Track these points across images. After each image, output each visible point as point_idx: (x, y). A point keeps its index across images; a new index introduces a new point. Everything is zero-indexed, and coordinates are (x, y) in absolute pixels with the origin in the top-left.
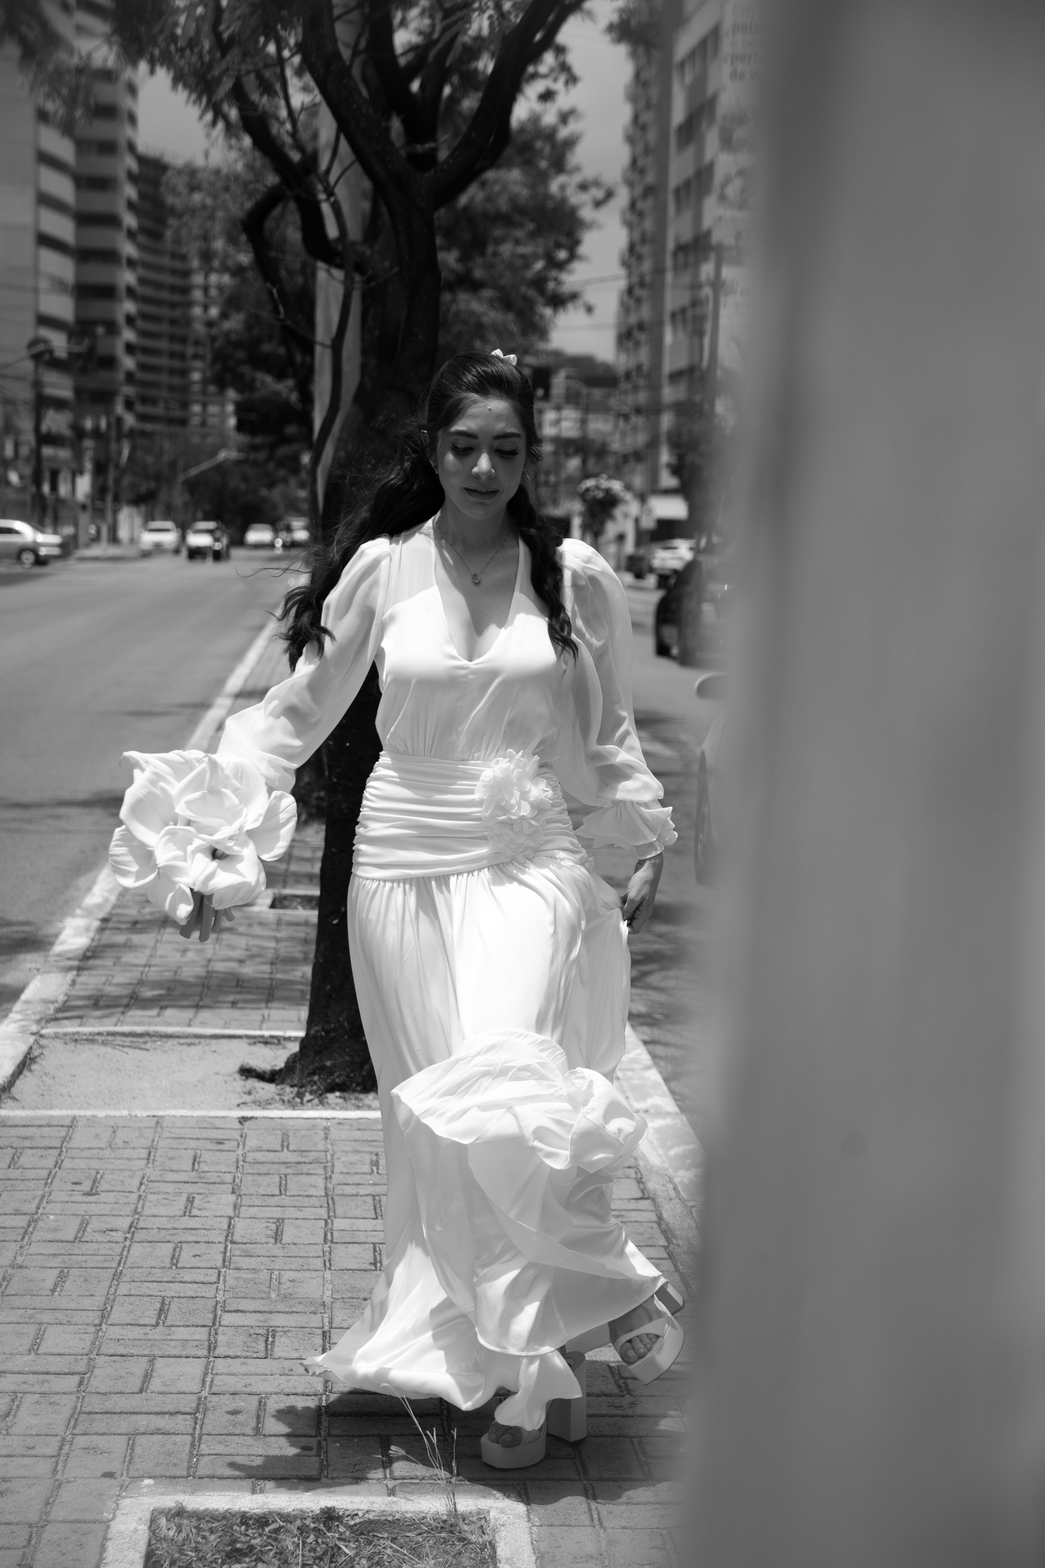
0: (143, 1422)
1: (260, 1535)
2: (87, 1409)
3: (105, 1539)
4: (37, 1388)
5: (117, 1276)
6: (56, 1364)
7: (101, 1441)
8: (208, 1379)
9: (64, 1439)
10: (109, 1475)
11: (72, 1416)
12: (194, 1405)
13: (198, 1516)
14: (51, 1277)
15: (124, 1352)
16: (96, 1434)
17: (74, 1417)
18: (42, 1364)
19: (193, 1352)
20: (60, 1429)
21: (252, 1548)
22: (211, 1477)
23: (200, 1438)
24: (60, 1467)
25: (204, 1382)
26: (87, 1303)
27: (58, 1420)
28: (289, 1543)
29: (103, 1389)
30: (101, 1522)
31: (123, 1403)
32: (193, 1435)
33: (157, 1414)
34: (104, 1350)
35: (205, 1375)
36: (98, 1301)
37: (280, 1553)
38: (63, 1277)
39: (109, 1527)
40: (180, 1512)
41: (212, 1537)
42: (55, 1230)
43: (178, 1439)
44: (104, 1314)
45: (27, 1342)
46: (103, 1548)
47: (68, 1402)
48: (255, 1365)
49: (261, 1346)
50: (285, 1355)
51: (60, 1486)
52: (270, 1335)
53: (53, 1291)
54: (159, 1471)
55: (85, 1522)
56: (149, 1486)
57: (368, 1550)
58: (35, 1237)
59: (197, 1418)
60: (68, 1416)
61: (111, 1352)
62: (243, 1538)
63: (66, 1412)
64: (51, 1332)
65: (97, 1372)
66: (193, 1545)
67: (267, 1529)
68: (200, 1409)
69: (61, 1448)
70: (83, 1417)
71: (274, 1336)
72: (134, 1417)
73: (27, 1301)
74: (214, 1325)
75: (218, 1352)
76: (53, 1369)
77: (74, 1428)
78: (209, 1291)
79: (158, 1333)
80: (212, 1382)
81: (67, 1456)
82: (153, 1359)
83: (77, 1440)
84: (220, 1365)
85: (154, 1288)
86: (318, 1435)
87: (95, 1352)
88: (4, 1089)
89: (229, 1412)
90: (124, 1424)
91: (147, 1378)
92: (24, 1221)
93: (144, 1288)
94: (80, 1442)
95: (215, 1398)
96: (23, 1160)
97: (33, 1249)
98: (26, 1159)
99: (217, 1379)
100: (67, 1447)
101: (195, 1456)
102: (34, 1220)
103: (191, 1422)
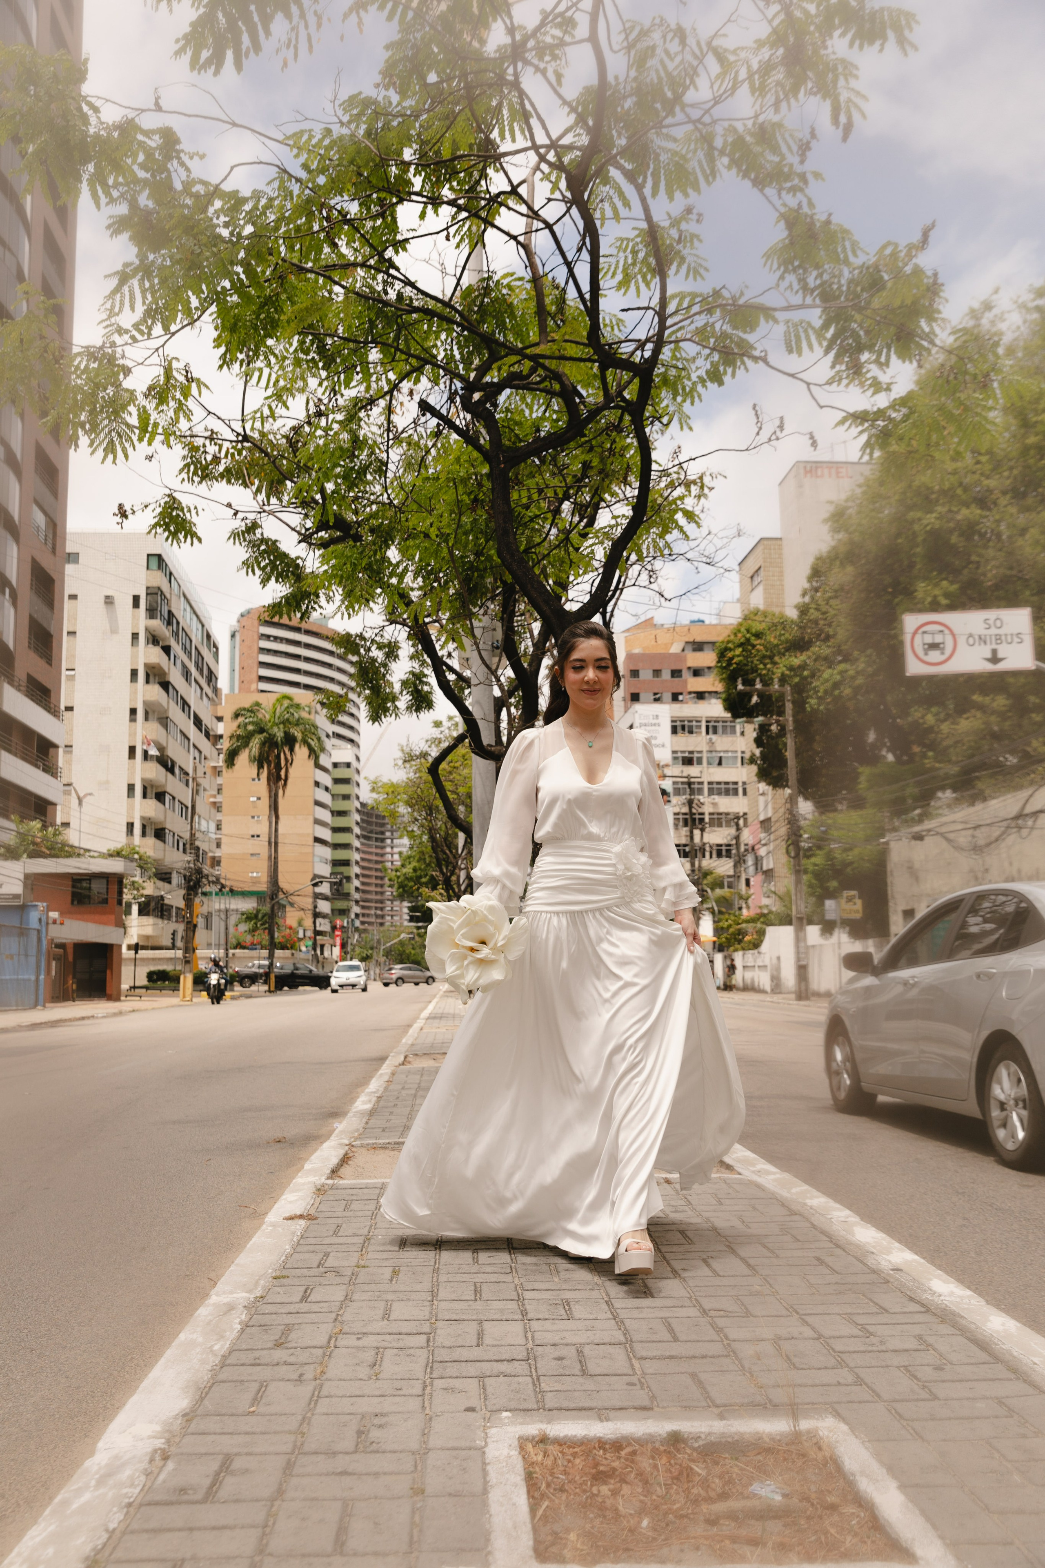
0: (486, 1368)
1: (619, 1458)
2: (439, 1359)
3: (484, 1464)
4: (395, 1344)
6: (405, 1327)
7: (457, 1383)
8: (529, 1335)
9: (425, 1382)
10: (471, 1409)
11: (427, 1365)
12: (525, 1354)
13: (560, 1442)
14: (388, 1272)
15: (457, 1318)
16: (451, 1377)
17: (430, 1366)
18: (394, 1327)
19: (511, 1317)
20: (420, 1375)
21: (614, 1469)
22: (560, 1409)
23: (538, 1379)
24: (427, 1404)
25: (526, 1338)
26: (418, 1287)
27: (417, 1368)
28: (645, 1463)
29: (447, 1344)
30: (476, 1449)
31: (465, 1354)
32: (531, 1376)
33: (497, 1361)
34: (440, 1317)
35: (526, 1332)
36: (427, 1285)
37: (640, 1474)
38: (396, 1272)
39: (484, 1453)
40: (543, 1440)
41: (577, 1461)
42: (384, 1244)
43: (520, 1379)
44: (434, 1294)
45: (380, 1313)
46: (485, 1473)
47: (422, 1355)
48: (561, 1325)
49: (563, 1312)
50: (583, 1316)
51: (431, 1419)
52: (566, 1304)
53: (391, 1280)
54: (513, 1405)
55: (462, 1449)
56: (508, 1418)
57: (717, 1470)
58: (370, 1248)
59: (530, 1365)
60: (424, 1364)
61: (447, 1318)
62: (605, 1462)
63: (422, 1361)
64: (395, 1305)
65: (438, 1331)
66: (561, 1468)
67: (623, 1453)
68: (530, 1358)
69: (424, 1389)
70: (436, 1365)
71: (569, 1305)
72: (478, 1364)
73: (373, 1287)
74: (520, 1299)
75: (530, 1316)
76: (404, 1331)
77: (431, 1373)
78: (509, 1278)
79: (479, 1305)
80: (533, 1337)
81: (431, 1394)
82: (480, 1322)
83: (436, 1382)
84: (535, 1325)
85: (466, 1277)
86: (635, 1374)
87: (434, 1319)
88: (333, 1172)
89: (555, 1359)
90: (472, 1369)
91: (480, 1335)
92: (360, 1240)
93: (459, 1277)
94: (439, 1383)
95: (540, 1348)
96: (353, 1207)
97: (370, 1255)
98: (355, 1206)
99: (536, 1335)
100: (429, 1388)
101: (540, 1393)
102: (367, 1239)
103: (527, 1367)
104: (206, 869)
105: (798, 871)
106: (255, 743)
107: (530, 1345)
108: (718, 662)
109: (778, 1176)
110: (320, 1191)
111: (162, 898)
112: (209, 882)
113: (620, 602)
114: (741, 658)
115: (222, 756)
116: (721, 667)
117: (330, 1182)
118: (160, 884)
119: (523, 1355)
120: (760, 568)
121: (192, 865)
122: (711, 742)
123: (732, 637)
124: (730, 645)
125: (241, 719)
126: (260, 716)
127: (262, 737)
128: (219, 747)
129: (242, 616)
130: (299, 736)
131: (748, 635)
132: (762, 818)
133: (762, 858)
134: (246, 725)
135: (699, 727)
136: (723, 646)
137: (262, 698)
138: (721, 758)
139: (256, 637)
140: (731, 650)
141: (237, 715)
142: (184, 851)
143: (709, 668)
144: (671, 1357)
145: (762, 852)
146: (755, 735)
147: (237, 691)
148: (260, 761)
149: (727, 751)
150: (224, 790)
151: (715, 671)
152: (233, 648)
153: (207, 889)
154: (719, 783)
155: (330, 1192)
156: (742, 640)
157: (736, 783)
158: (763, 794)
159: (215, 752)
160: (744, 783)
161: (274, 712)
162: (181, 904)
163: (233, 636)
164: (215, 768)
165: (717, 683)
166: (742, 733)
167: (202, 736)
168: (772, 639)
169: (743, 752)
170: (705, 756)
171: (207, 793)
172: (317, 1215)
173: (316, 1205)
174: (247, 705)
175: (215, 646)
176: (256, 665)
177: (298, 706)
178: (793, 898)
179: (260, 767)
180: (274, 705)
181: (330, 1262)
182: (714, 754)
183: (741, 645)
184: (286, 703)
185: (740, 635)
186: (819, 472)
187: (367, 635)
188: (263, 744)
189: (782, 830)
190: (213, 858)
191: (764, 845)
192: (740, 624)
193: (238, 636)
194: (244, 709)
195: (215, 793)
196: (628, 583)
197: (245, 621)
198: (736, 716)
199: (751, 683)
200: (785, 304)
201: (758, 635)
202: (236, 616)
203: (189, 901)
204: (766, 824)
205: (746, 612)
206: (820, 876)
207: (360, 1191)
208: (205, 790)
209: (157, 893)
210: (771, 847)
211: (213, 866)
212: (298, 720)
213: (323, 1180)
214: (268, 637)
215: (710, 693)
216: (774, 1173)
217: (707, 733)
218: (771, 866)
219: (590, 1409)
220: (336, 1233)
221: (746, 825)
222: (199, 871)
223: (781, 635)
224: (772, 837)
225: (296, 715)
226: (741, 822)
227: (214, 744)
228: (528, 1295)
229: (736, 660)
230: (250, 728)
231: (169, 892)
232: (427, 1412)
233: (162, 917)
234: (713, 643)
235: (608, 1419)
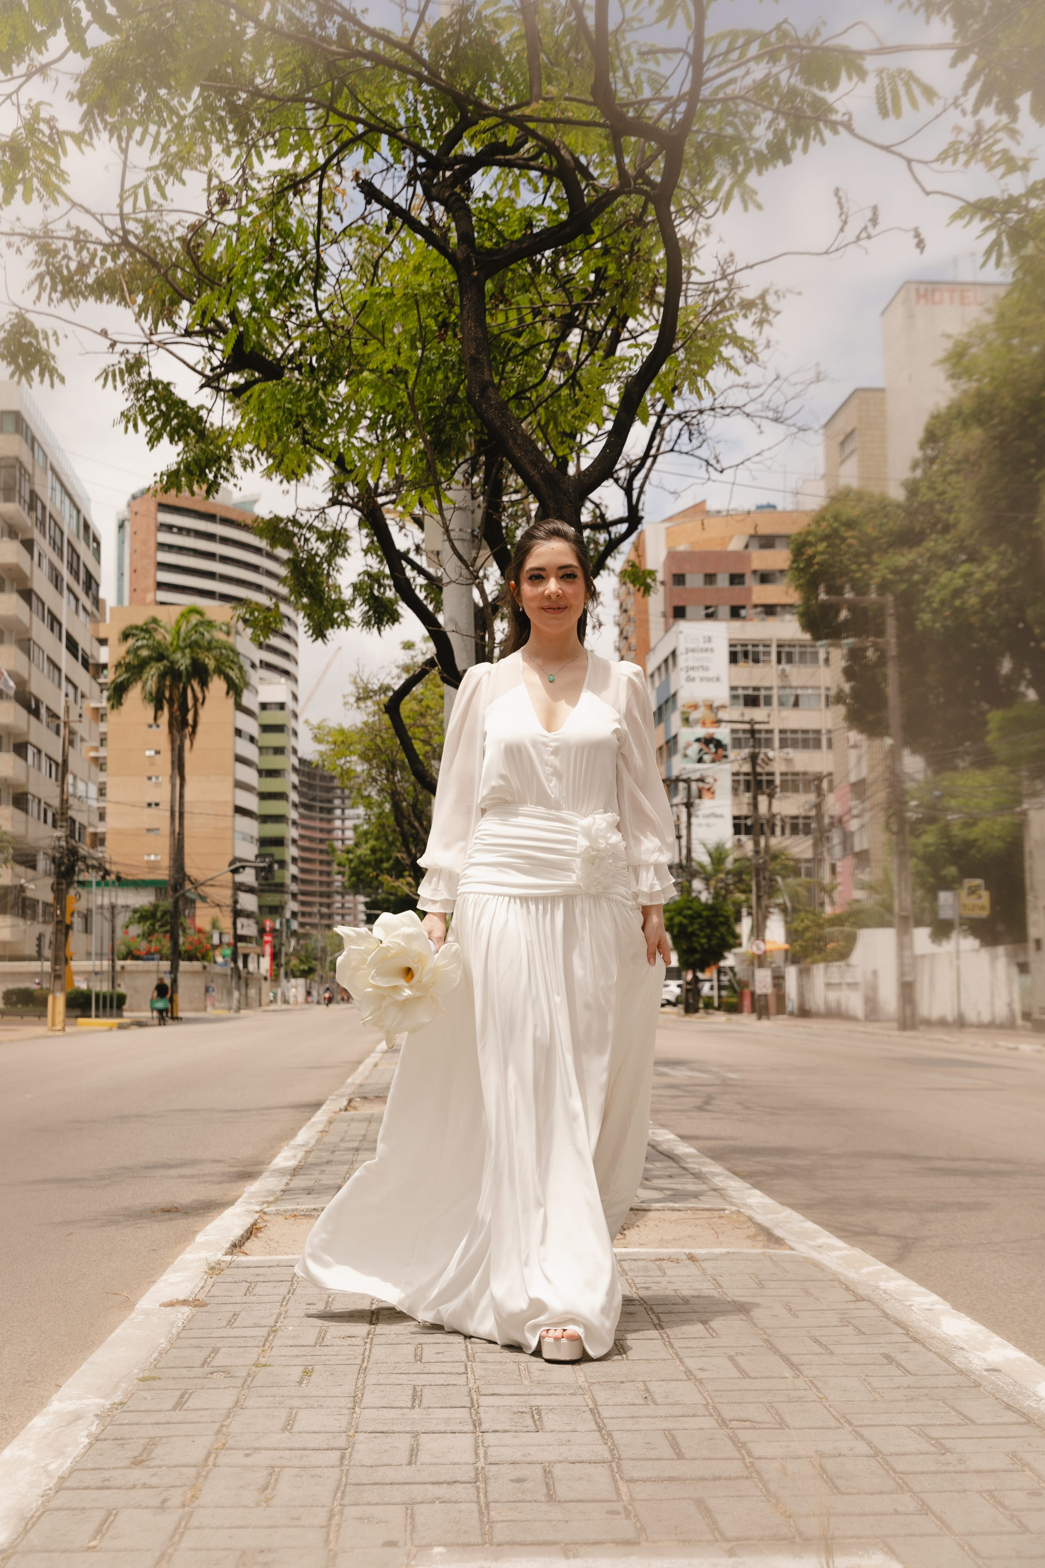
0: (417, 1492)
2: (354, 1481)
4: (295, 1463)
5: (363, 1371)
6: (314, 1441)
7: (375, 1511)
8: (481, 1451)
9: (332, 1510)
10: (392, 1544)
11: (337, 1489)
12: (472, 1475)
14: (297, 1373)
15: (385, 1429)
16: (369, 1504)
17: (341, 1489)
18: (298, 1441)
19: (458, 1428)
20: (328, 1501)
22: (513, 1544)
23: (487, 1505)
24: (332, 1537)
25: (477, 1454)
26: (336, 1391)
27: (324, 1492)
29: (368, 1462)
31: (392, 1474)
32: (478, 1502)
33: (434, 1483)
34: (362, 1427)
35: (477, 1448)
36: (348, 1390)
38: (307, 1373)
42: (295, 1337)
43: (463, 1506)
44: (356, 1400)
45: (280, 1423)
47: (332, 1475)
48: (525, 1438)
49: (530, 1422)
50: (557, 1428)
51: (335, 1556)
52: (535, 1413)
53: (300, 1383)
54: (449, 1538)
56: (441, 1554)
58: (276, 1343)
59: (478, 1488)
60: (334, 1488)
61: (370, 1429)
63: (331, 1484)
64: (303, 1414)
65: (358, 1447)
68: (479, 1479)
69: (331, 1519)
70: (349, 1489)
71: (539, 1414)
72: (407, 1487)
73: (274, 1390)
74: (473, 1406)
75: (484, 1427)
76: (310, 1445)
77: (342, 1498)
78: (460, 1380)
79: (416, 1413)
80: (486, 1453)
81: (339, 1526)
82: (416, 1435)
83: (347, 1510)
84: (490, 1438)
85: (403, 1379)
86: (619, 1499)
87: (352, 1431)
88: (234, 1246)
89: (513, 1481)
90: (398, 1494)
91: (414, 1452)
92: (264, 1332)
93: (393, 1379)
94: (351, 1512)
95: (493, 1468)
96: (257, 1290)
97: (275, 1352)
98: (259, 1289)
99: (490, 1451)
100: (337, 1518)
101: (486, 1522)
102: (273, 1330)
103: (474, 1491)
104: (84, 849)
105: (902, 852)
106: (152, 674)
107: (481, 1464)
108: (794, 561)
109: (845, 1252)
110: (214, 1269)
111: (22, 889)
112: (88, 867)
113: (653, 474)
114: (826, 557)
115: (106, 694)
116: (797, 569)
117: (228, 1258)
118: (20, 869)
119: (470, 1475)
120: (853, 432)
121: (63, 843)
122: (784, 675)
123: (813, 527)
124: (811, 538)
125: (131, 642)
126: (158, 637)
127: (161, 666)
128: (102, 680)
129: (134, 497)
130: (211, 664)
131: (836, 525)
132: (853, 778)
133: (852, 833)
134: (139, 648)
135: (768, 654)
136: (800, 540)
137: (161, 613)
138: (797, 697)
139: (153, 528)
140: (811, 544)
141: (126, 636)
142: (54, 826)
143: (782, 572)
144: (673, 1479)
145: (853, 825)
146: (843, 664)
147: (126, 602)
148: (157, 701)
149: (806, 688)
150: (110, 741)
151: (789, 575)
152: (121, 543)
153: (83, 877)
154: (794, 731)
155: (227, 1272)
156: (828, 531)
157: (818, 732)
158: (855, 746)
159: (97, 688)
160: (829, 732)
161: (178, 633)
162: (49, 897)
163: (121, 526)
164: (96, 710)
165: (791, 590)
166: (827, 660)
167: (78, 665)
168: (870, 530)
169: (828, 689)
170: (775, 693)
171: (85, 744)
172: (207, 1300)
173: (207, 1289)
174: (140, 622)
175: (96, 540)
176: (152, 567)
177: (210, 624)
178: (896, 889)
179: (159, 708)
180: (178, 622)
181: (220, 1360)
182: (788, 691)
183: (826, 538)
184: (195, 619)
185: (824, 524)
186: (937, 296)
187: (302, 520)
188: (162, 676)
189: (881, 795)
190: (95, 835)
191: (858, 816)
192: (825, 509)
193: (127, 525)
194: (137, 628)
195: (97, 744)
196: (665, 447)
197: (137, 506)
198: (817, 637)
199: (839, 591)
200: (877, 46)
201: (850, 524)
202: (127, 497)
203: (60, 893)
204: (859, 788)
205: (833, 493)
206: (932, 861)
207: (269, 1270)
208: (82, 740)
209: (17, 882)
210: (867, 817)
211: (94, 846)
212: (210, 643)
213: (220, 1256)
214: (169, 528)
215: (783, 606)
216: (840, 1249)
217: (779, 661)
218: (865, 846)
219: (554, 1543)
220: (230, 1323)
221: (831, 789)
222: (73, 852)
223: (881, 525)
224: (867, 805)
225: (206, 634)
226: (825, 785)
227: (95, 677)
228: (485, 1401)
229: (818, 559)
230: (145, 653)
231: (32, 880)
232: (332, 1546)
233: (24, 916)
234: (787, 537)
235: (576, 1556)
